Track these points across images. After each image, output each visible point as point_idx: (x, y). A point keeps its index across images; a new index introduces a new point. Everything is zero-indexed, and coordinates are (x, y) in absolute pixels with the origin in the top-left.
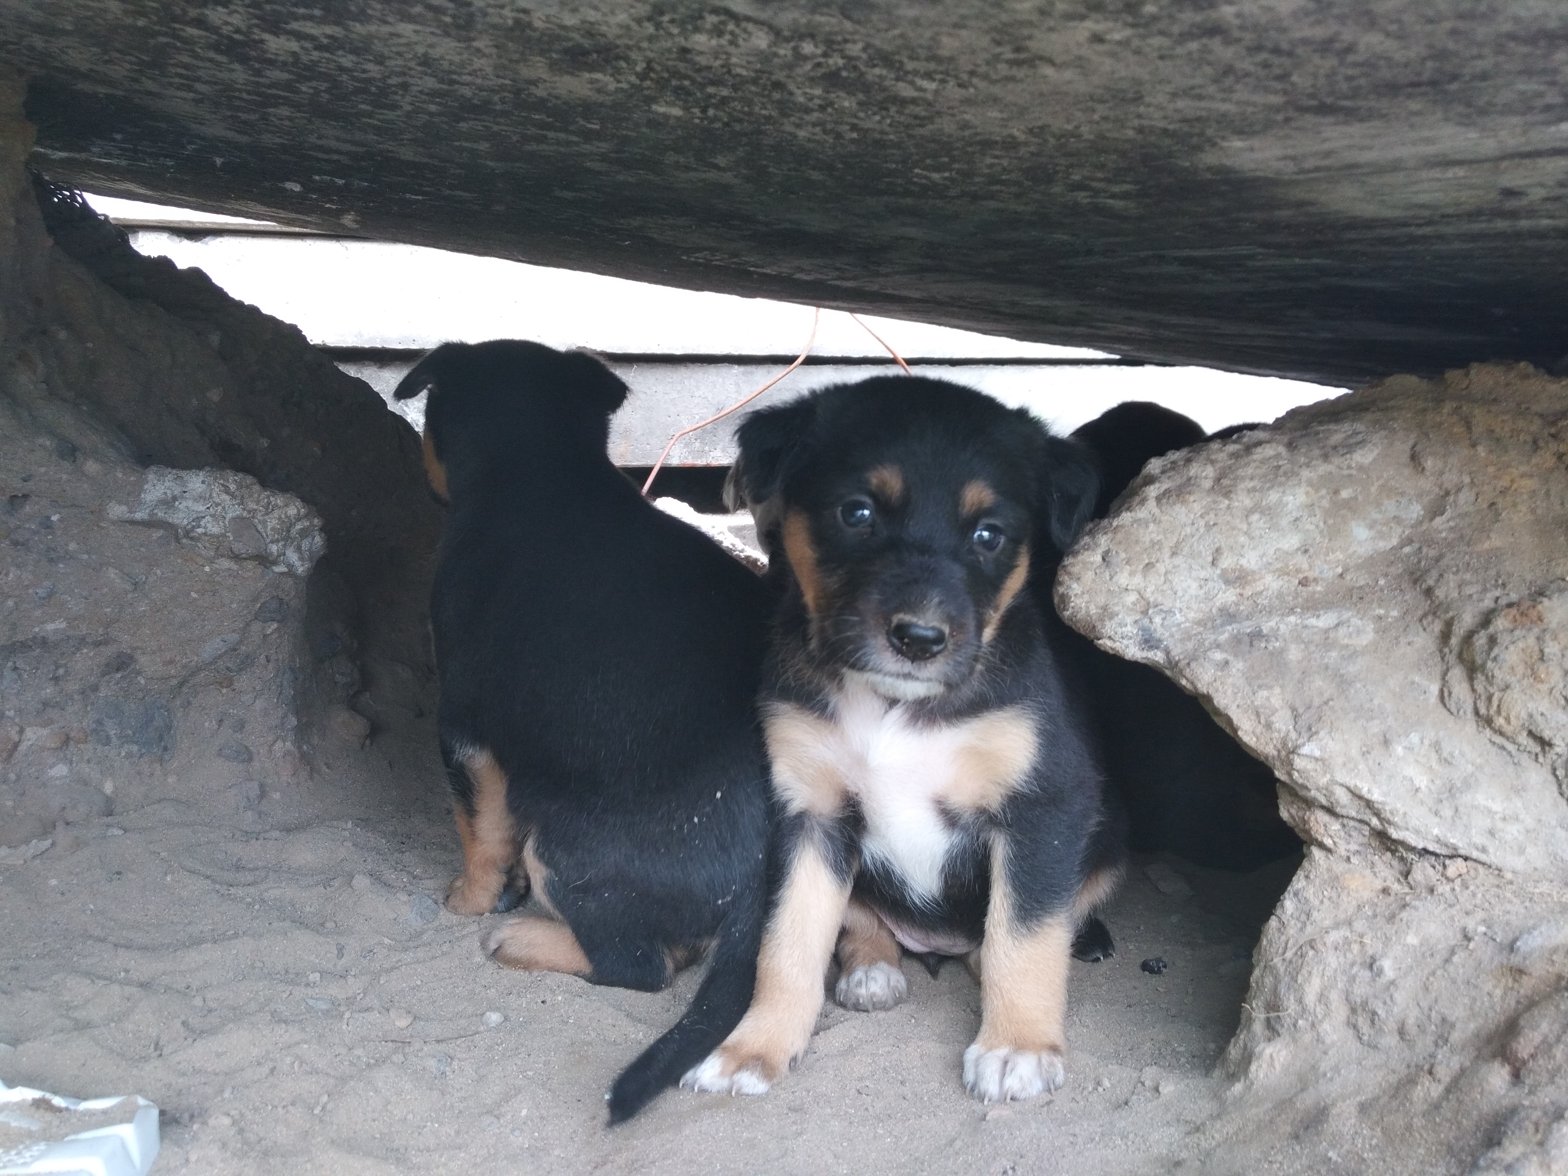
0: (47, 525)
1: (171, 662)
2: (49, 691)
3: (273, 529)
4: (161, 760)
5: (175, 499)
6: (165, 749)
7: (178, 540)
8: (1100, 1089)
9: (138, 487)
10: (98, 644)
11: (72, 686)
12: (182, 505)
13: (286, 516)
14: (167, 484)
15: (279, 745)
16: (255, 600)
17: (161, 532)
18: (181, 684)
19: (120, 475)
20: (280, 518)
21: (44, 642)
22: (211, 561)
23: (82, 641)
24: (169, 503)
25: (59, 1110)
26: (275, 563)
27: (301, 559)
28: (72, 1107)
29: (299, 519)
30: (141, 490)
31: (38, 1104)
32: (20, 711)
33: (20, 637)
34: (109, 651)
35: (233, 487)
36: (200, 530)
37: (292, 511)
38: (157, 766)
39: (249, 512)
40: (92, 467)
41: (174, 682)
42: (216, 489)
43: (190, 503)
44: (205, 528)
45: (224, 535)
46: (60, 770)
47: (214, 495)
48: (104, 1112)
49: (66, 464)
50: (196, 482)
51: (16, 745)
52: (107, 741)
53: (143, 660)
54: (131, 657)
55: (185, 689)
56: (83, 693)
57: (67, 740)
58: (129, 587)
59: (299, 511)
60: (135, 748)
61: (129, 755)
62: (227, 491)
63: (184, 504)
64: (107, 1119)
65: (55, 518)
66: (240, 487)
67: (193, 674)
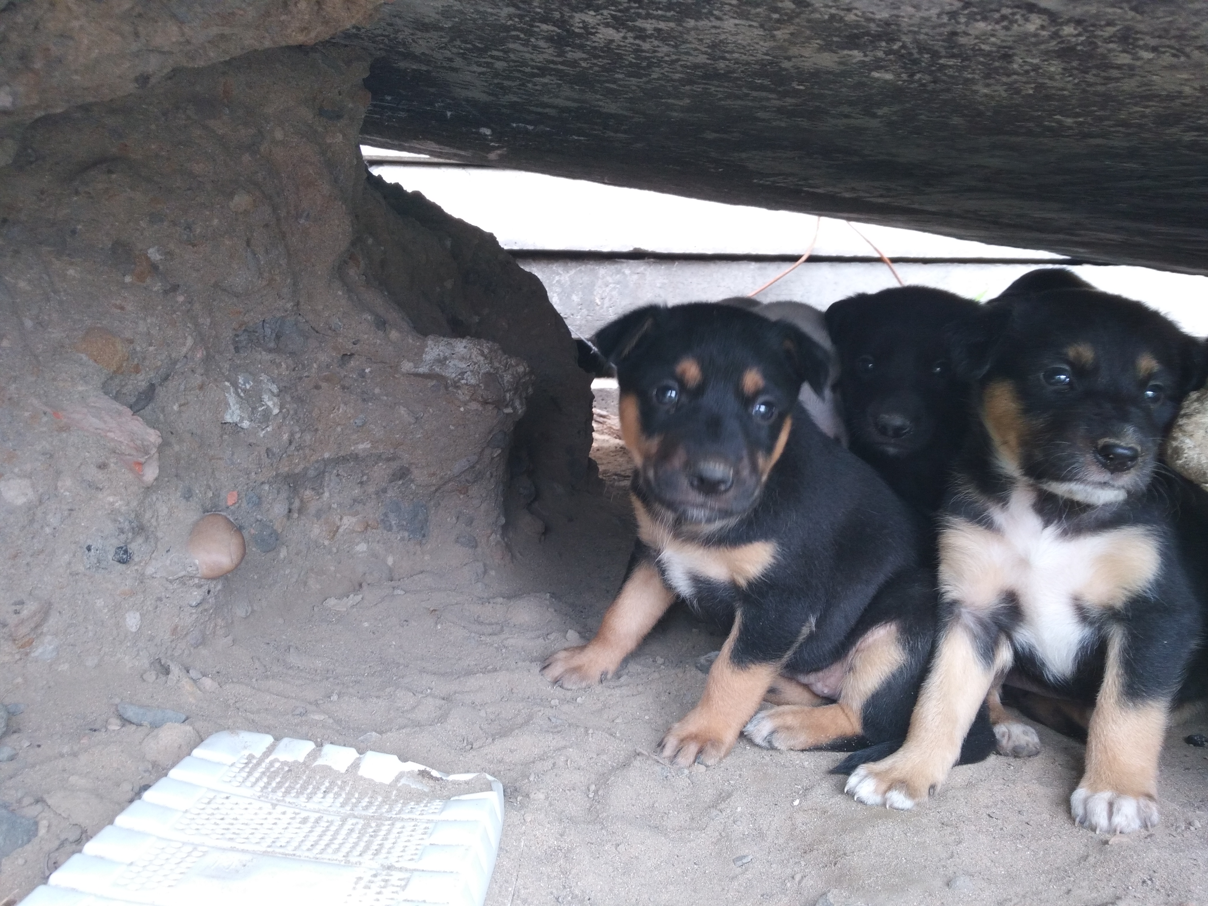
0: (362, 375)
1: (434, 474)
2: (357, 491)
3: (508, 381)
4: (421, 544)
5: (446, 358)
6: (424, 536)
7: (446, 387)
8: (1192, 828)
9: (421, 351)
10: (388, 460)
11: (371, 489)
12: (451, 363)
13: (517, 373)
14: (441, 348)
15: (493, 536)
16: (490, 433)
17: (434, 382)
18: (436, 490)
19: (411, 341)
20: (512, 375)
21: (355, 457)
22: (465, 404)
23: (379, 457)
24: (442, 361)
25: (437, 779)
26: (506, 406)
27: (521, 404)
28: (444, 778)
29: (525, 374)
30: (423, 352)
31: (423, 774)
32: (340, 505)
33: (342, 453)
34: (395, 465)
35: (486, 351)
36: (463, 382)
37: (521, 369)
38: (418, 547)
39: (495, 369)
40: (394, 335)
41: (433, 488)
42: (475, 352)
43: (456, 362)
44: (467, 380)
45: (478, 385)
46: (362, 547)
47: (473, 356)
48: (467, 783)
49: (380, 333)
50: (461, 346)
51: (338, 528)
52: (390, 529)
53: (416, 473)
54: (408, 470)
55: (437, 494)
56: (377, 493)
57: (367, 526)
58: (412, 421)
59: (525, 369)
60: (406, 534)
61: (402, 539)
62: (482, 354)
63: (453, 362)
64: (470, 788)
65: (367, 371)
66: (491, 350)
67: (445, 483)
